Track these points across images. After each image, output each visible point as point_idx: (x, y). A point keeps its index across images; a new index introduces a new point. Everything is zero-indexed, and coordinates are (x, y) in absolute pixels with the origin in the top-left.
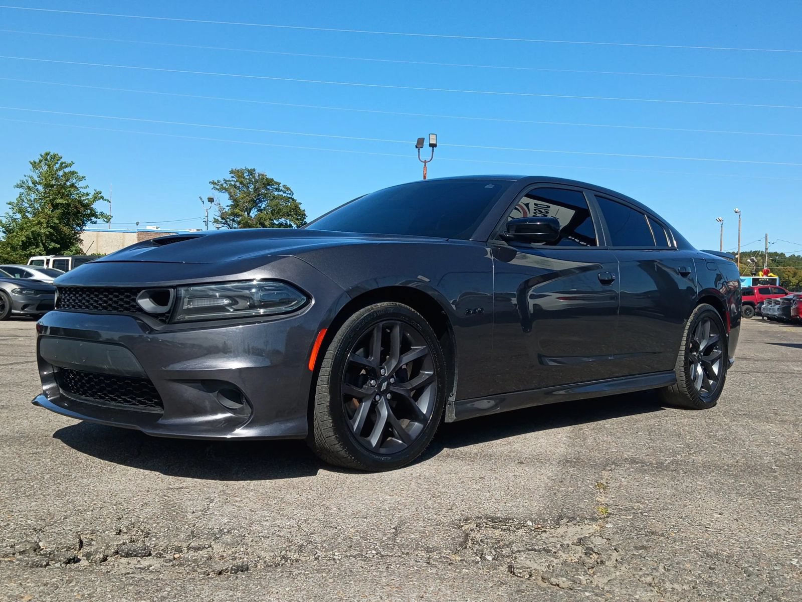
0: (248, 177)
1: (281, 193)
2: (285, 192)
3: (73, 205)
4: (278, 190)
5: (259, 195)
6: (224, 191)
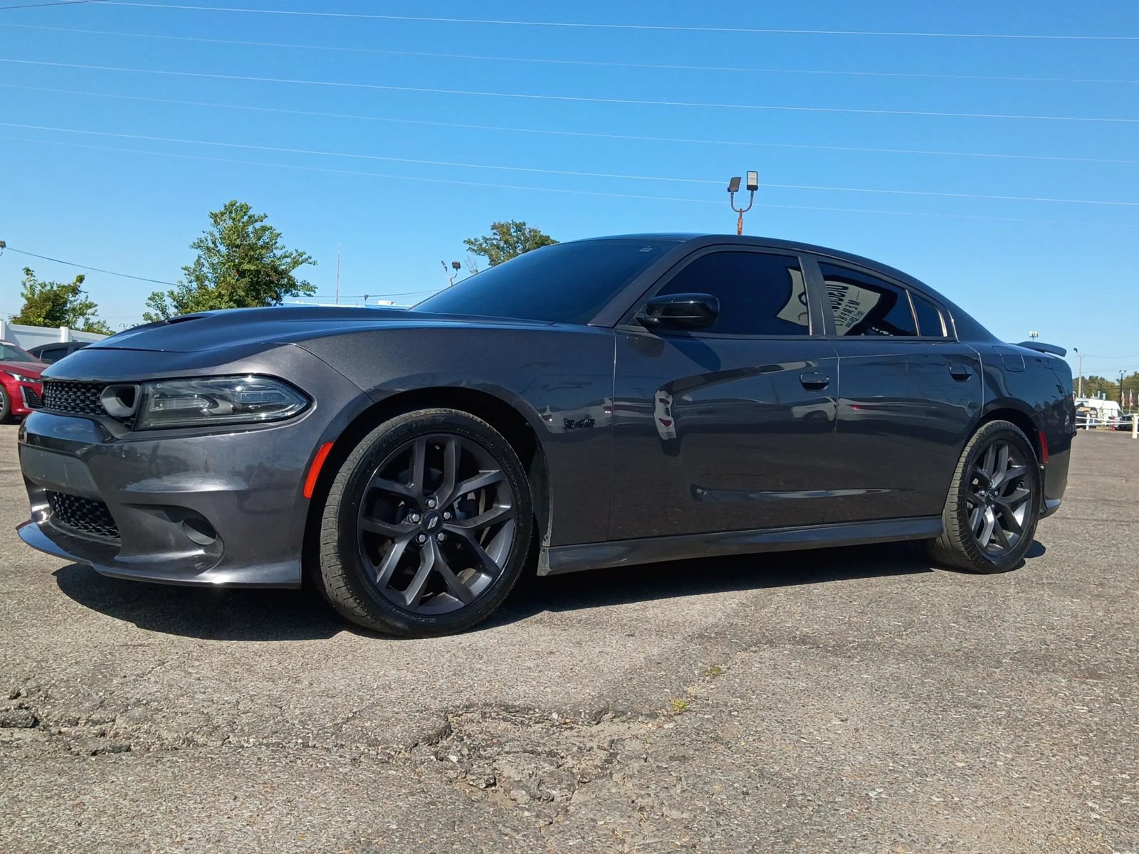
0: (515, 234)
3: (264, 271)
6: (483, 253)
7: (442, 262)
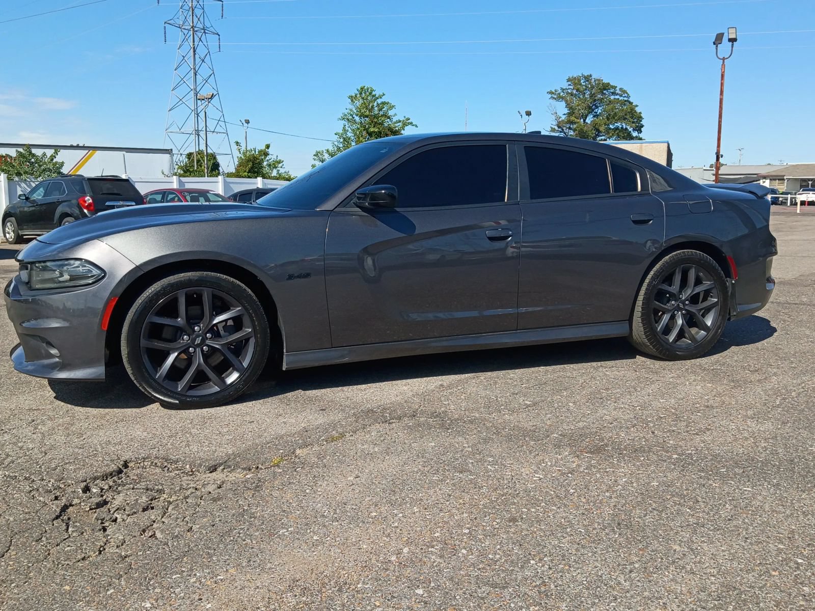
0: (584, 84)
1: (617, 97)
2: (621, 96)
4: (614, 94)
5: (595, 100)
6: (561, 100)
7: (519, 112)
